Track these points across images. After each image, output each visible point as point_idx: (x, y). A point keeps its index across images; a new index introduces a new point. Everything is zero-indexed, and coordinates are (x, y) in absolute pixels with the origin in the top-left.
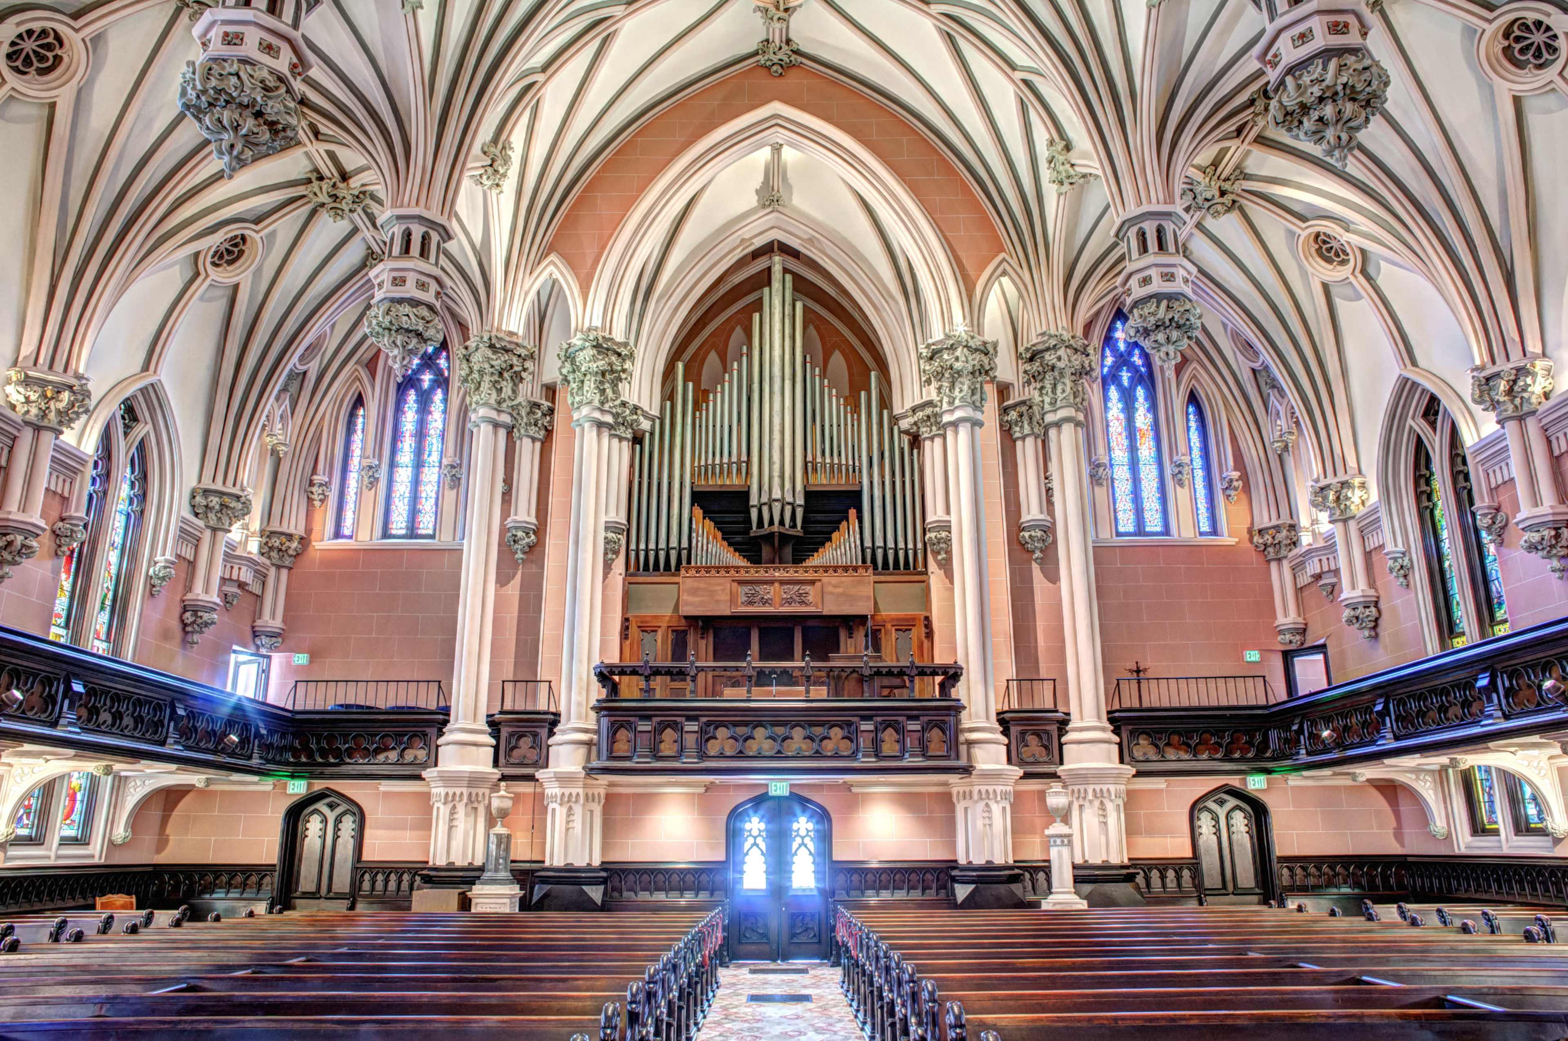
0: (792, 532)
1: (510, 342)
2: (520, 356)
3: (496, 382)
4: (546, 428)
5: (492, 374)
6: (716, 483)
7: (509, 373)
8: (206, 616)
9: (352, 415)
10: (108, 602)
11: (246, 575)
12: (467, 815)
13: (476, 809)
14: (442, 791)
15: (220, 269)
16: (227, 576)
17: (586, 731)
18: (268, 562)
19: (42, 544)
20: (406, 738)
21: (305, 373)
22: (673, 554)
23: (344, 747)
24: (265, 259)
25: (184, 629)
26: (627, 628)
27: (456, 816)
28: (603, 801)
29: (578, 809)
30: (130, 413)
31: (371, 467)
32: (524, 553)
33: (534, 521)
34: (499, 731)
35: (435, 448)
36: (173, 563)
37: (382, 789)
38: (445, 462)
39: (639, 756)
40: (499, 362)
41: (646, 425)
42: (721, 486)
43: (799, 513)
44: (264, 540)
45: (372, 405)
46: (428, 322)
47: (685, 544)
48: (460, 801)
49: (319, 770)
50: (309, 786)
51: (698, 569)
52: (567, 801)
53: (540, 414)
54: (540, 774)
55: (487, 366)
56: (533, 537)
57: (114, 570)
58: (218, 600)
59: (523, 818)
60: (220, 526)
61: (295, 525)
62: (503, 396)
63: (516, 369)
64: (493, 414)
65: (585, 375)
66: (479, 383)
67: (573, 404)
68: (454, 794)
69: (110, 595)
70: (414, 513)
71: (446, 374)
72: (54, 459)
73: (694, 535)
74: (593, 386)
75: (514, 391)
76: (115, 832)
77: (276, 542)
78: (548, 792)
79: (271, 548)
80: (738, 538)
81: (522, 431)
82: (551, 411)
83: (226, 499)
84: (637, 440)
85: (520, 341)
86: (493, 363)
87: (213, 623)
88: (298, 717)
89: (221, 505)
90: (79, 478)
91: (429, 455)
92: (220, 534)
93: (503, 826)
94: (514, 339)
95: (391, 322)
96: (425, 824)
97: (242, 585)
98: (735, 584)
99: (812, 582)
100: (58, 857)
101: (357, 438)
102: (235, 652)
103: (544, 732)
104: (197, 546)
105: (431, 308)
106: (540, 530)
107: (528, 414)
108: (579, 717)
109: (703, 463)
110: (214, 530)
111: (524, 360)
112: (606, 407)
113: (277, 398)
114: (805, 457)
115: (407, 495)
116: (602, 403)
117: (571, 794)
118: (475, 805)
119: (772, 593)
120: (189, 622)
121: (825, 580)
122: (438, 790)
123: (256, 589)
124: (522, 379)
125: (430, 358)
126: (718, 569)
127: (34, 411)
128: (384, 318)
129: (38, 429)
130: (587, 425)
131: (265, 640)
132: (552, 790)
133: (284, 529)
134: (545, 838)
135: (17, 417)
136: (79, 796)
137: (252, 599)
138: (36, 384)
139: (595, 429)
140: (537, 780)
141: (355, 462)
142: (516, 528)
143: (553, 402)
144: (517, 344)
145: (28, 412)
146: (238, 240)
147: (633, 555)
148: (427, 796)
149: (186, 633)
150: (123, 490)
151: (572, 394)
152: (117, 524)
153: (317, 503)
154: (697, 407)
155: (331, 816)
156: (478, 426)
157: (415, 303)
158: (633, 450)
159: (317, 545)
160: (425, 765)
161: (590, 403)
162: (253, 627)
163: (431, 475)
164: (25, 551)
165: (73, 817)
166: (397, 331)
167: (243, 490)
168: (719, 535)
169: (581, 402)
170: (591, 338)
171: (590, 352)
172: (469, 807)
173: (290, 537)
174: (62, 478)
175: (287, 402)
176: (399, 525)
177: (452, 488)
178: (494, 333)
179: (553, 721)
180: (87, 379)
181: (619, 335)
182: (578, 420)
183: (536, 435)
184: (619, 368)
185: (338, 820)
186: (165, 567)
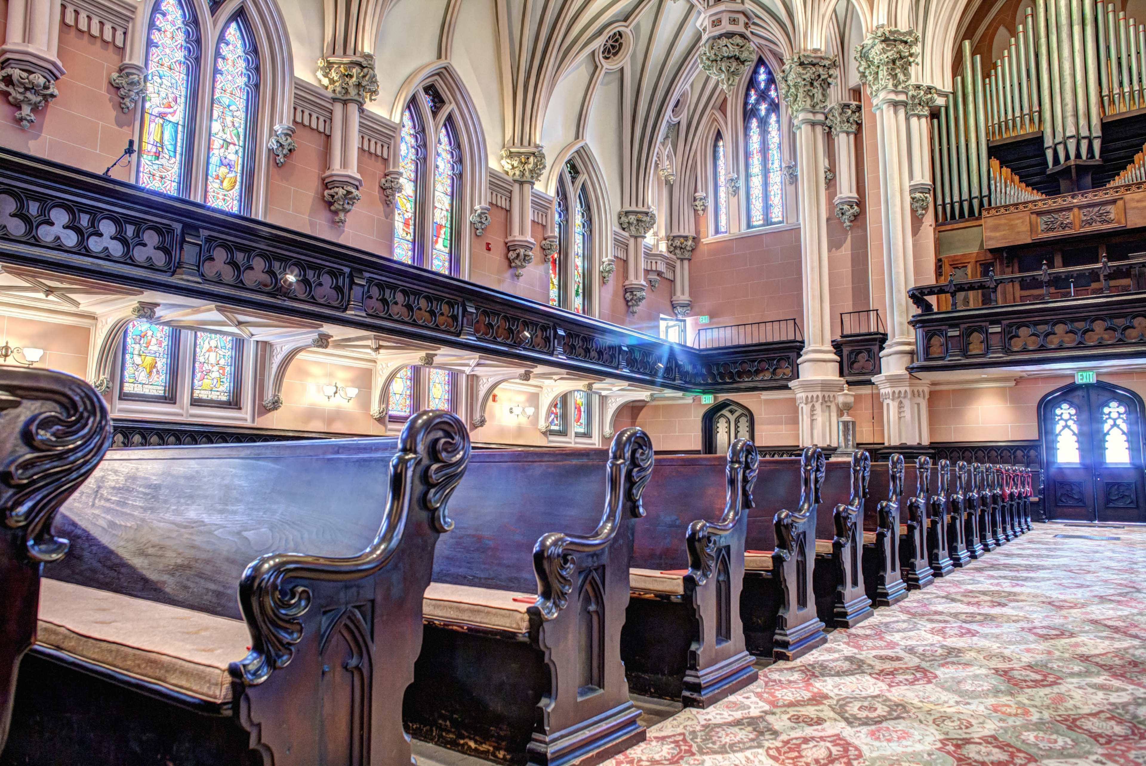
0: (1091, 163)
1: (815, 58)
2: (824, 66)
3: (809, 91)
4: (857, 124)
5: (805, 85)
6: (1009, 135)
7: (819, 82)
8: (638, 294)
9: (715, 146)
10: (581, 291)
11: (661, 267)
12: (823, 411)
13: (829, 407)
14: (803, 395)
15: (610, 60)
16: (649, 268)
17: (909, 344)
18: (674, 257)
19: (535, 254)
20: (775, 362)
21: (679, 123)
22: (976, 202)
23: (734, 371)
24: (636, 45)
25: (627, 304)
26: (941, 267)
27: (815, 412)
28: (927, 396)
29: (907, 403)
30: (574, 170)
31: (732, 180)
32: (851, 221)
33: (856, 196)
34: (842, 350)
35: (776, 157)
36: (613, 261)
37: (763, 397)
38: (784, 165)
39: (951, 356)
40: (808, 74)
41: (940, 101)
42: (1016, 137)
43: (1097, 145)
44: (670, 243)
45: (727, 135)
46: (742, 47)
47: (985, 192)
48: (817, 401)
49: (720, 387)
50: (715, 398)
51: (997, 208)
52: (897, 397)
53: (850, 112)
54: (874, 379)
55: (799, 80)
56: (856, 208)
57: (580, 270)
58: (644, 283)
59: (864, 412)
60: (639, 235)
61: (688, 230)
62: (815, 100)
63: (823, 77)
64: (810, 116)
65: (878, 67)
66: (797, 96)
67: (871, 93)
68: (812, 397)
69: (581, 285)
70: (767, 208)
71: (777, 101)
72: (533, 202)
73: (992, 182)
74: (885, 73)
75: (823, 95)
76: (605, 430)
77: (677, 243)
78: (882, 391)
79: (675, 248)
80: (1036, 179)
81: (838, 129)
82: (859, 108)
83: (640, 216)
84: (935, 114)
85: (823, 55)
86: (804, 77)
87: (643, 298)
88: (703, 353)
89: (637, 220)
90: (549, 212)
91: (772, 164)
92: (639, 239)
93: (848, 415)
94: (819, 54)
95: (715, 54)
96: (795, 421)
97: (659, 274)
98: (1034, 216)
99: (1114, 202)
100: (576, 443)
101: (721, 162)
102: (663, 319)
103: (876, 348)
104: (627, 250)
105: (742, 36)
106: (861, 203)
107: (841, 114)
108: (902, 334)
109: (996, 121)
110: (636, 238)
111: (829, 68)
112: (900, 88)
113: (663, 144)
114: (1101, 92)
115: (760, 195)
116: (896, 86)
117: (900, 392)
118: (829, 404)
119: (1071, 217)
120: (629, 299)
121: (1128, 197)
122: (801, 395)
123: (670, 276)
124: (829, 84)
125: (763, 93)
126: (1016, 205)
127: (518, 173)
128: (710, 53)
129: (521, 183)
130: (885, 107)
131: (680, 309)
132: (885, 390)
133: (682, 233)
134: (883, 426)
135: (510, 179)
136: (582, 409)
137: (667, 283)
138: (515, 156)
139: (892, 109)
140: (873, 384)
141: (722, 179)
142: (842, 203)
143: (860, 101)
144: (821, 58)
145: (514, 174)
146: (617, 36)
147: (940, 209)
148: (794, 400)
149: (628, 307)
150: (578, 219)
151: (870, 85)
152: (578, 241)
153: (701, 213)
154: (986, 75)
155: (732, 418)
156: (800, 128)
157: (730, 35)
158: (932, 124)
159: (704, 241)
160: (790, 379)
161: (886, 87)
162: (671, 302)
163: (776, 178)
164: (526, 259)
165: (581, 421)
166: (721, 60)
167: (649, 208)
168: (1017, 178)
169: (877, 90)
170: (879, 34)
171: (880, 46)
172: (824, 406)
173: (686, 238)
174: (540, 213)
175: (670, 145)
176: (757, 218)
177: (791, 184)
178: (802, 53)
179: (881, 339)
180: (542, 147)
181: (903, 26)
182: (877, 105)
183: (850, 130)
184: (907, 54)
185: (737, 421)
186: (609, 264)
